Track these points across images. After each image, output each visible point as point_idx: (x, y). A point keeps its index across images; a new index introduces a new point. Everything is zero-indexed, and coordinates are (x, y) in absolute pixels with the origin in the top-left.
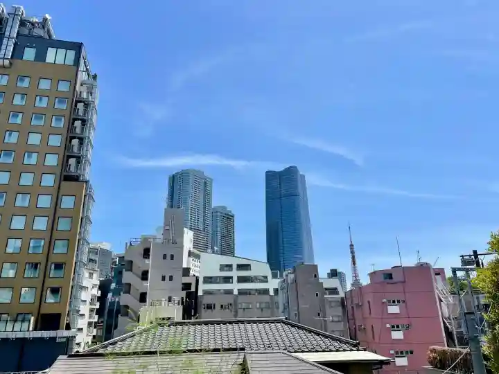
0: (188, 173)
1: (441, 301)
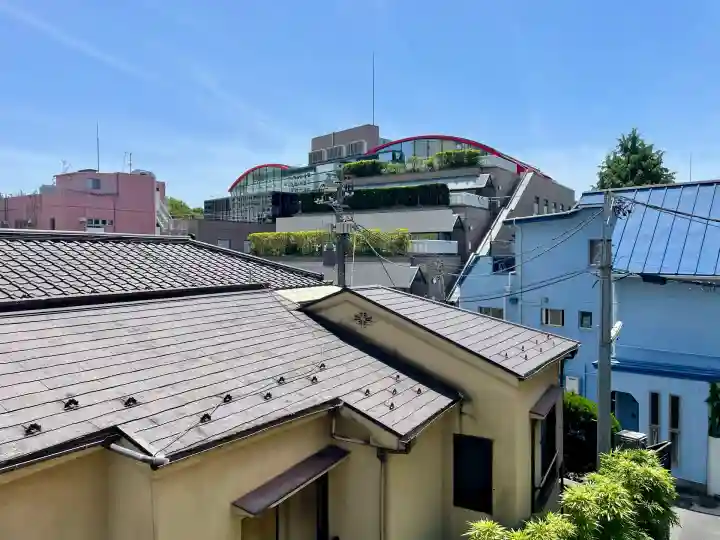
1: (158, 225)
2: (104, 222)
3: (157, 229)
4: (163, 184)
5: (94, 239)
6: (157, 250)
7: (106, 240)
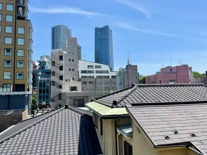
0: (60, 27)
1: (190, 80)
2: (174, 80)
3: (190, 81)
4: (191, 68)
5: (171, 86)
6: (193, 88)
7: (174, 86)
